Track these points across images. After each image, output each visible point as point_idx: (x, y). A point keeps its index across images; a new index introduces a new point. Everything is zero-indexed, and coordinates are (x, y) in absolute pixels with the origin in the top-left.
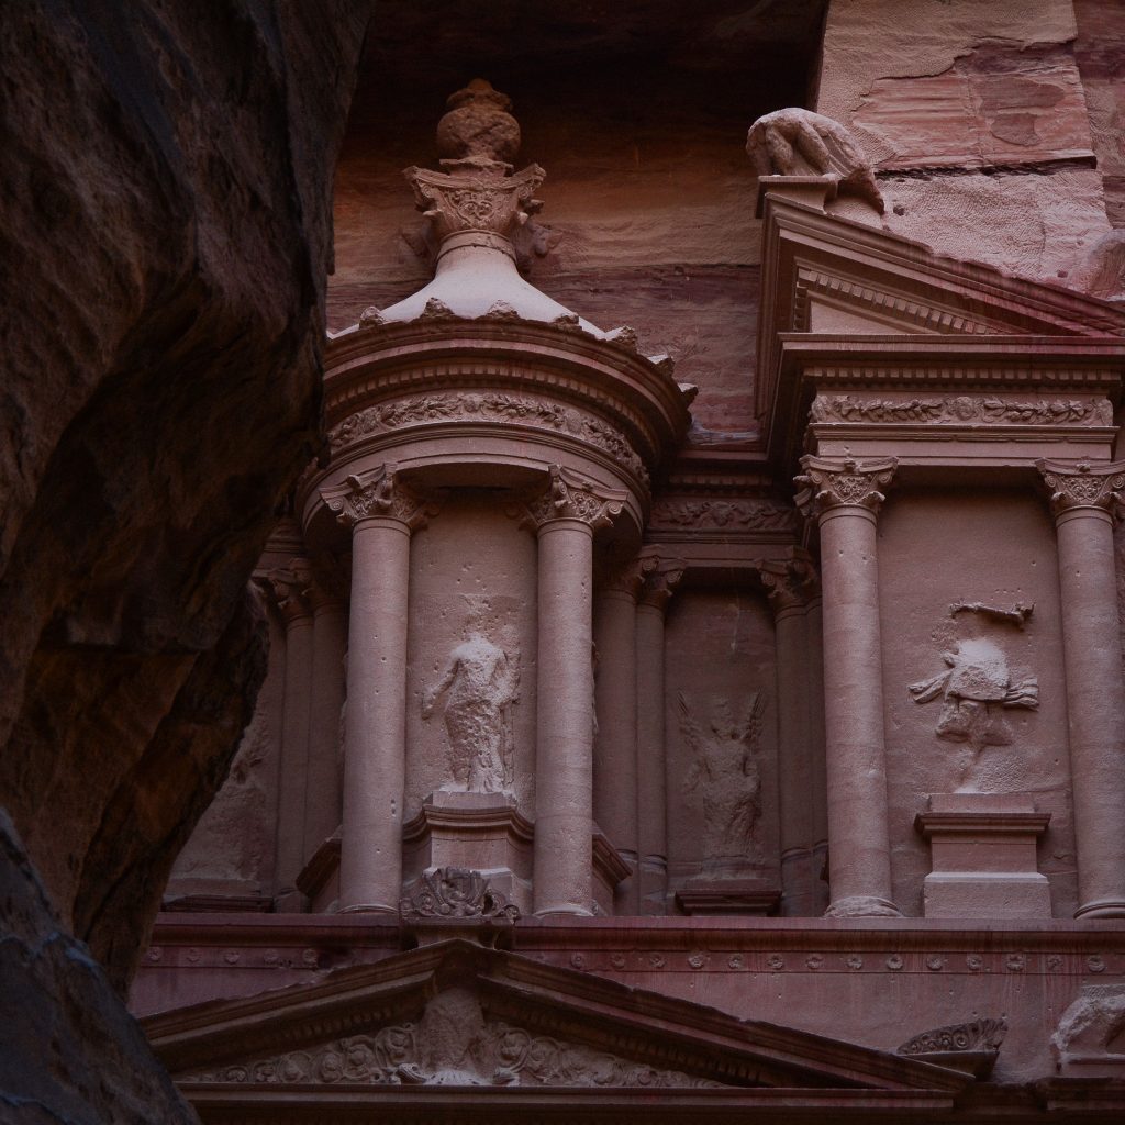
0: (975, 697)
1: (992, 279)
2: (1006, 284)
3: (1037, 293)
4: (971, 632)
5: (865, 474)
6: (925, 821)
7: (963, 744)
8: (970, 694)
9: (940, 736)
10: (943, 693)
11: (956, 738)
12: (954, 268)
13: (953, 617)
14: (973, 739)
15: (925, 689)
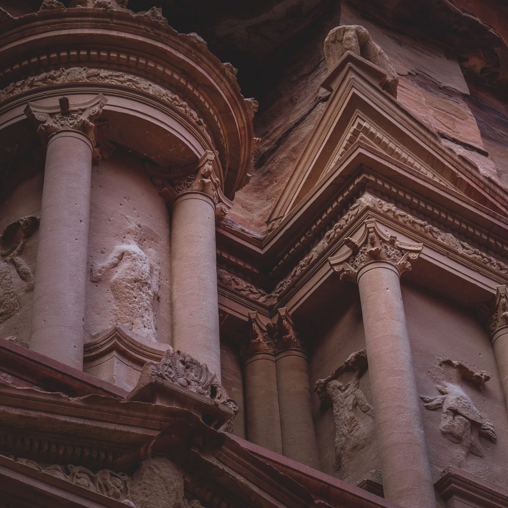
0: (467, 416)
1: (473, 171)
2: (482, 178)
3: (498, 191)
4: (451, 379)
5: (401, 249)
6: (453, 479)
7: (458, 445)
8: (464, 413)
9: (444, 434)
10: (441, 408)
11: (454, 439)
12: (453, 156)
13: (440, 365)
14: (464, 443)
15: (431, 401)
